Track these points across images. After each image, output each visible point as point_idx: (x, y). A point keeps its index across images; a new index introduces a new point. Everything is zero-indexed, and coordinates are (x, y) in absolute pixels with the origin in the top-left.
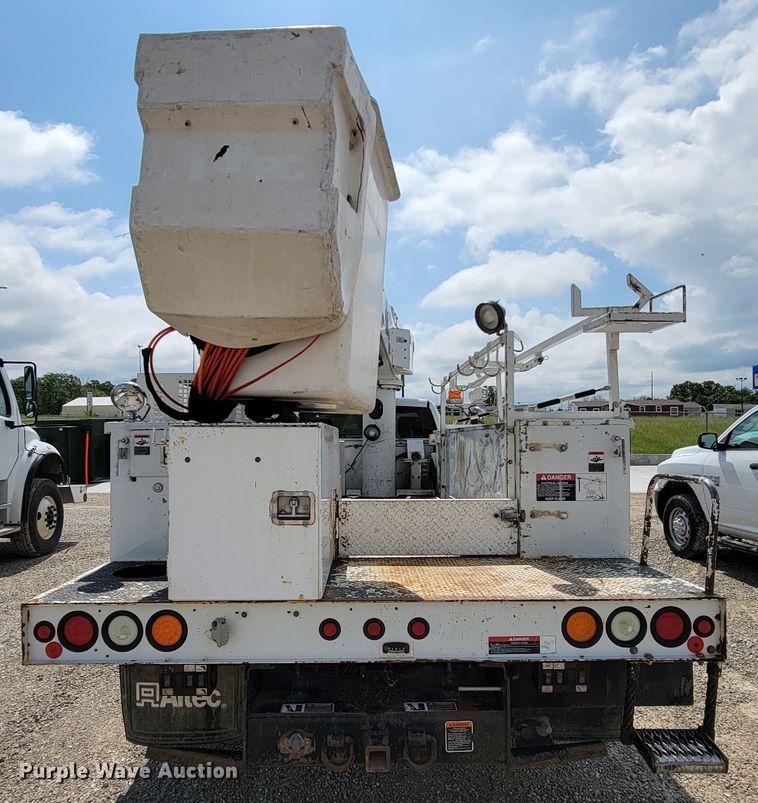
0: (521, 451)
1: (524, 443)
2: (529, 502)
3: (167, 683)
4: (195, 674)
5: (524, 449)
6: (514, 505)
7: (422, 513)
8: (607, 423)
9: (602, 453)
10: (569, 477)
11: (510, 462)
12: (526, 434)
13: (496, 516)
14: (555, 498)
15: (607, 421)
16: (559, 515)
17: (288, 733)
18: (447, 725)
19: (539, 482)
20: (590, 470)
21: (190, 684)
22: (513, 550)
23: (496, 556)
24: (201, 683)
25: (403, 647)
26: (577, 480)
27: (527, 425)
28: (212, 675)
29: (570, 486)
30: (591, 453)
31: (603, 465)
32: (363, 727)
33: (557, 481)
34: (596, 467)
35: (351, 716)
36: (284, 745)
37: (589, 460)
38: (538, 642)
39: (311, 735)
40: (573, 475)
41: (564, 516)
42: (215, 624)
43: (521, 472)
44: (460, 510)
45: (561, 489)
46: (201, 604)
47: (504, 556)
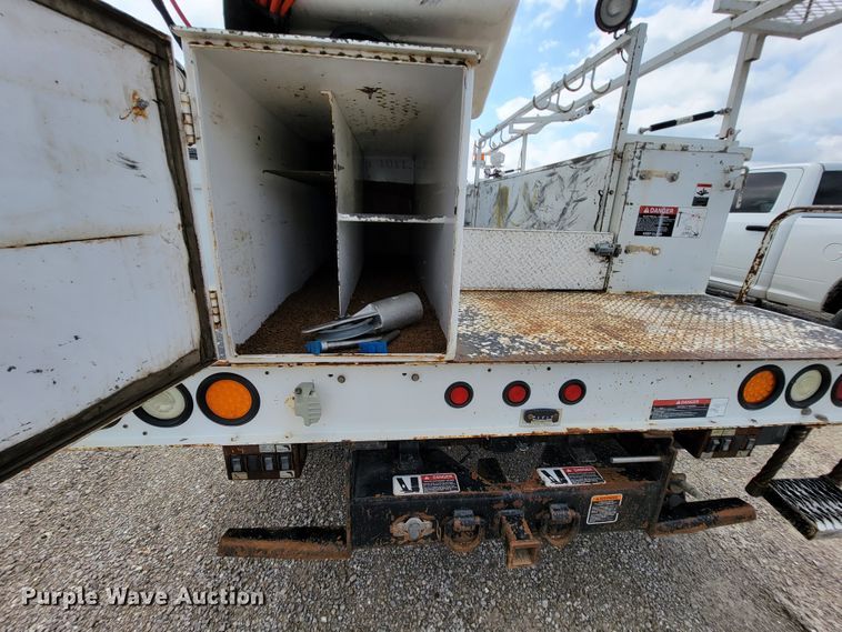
0: (630, 179)
1: (635, 169)
2: (626, 236)
3: (237, 467)
4: (276, 456)
5: (634, 177)
6: (609, 238)
7: (517, 244)
8: (725, 151)
9: (710, 186)
10: (672, 211)
11: (611, 193)
12: (640, 158)
13: (592, 250)
14: (653, 233)
15: (726, 148)
16: (652, 252)
17: (405, 516)
18: (593, 499)
19: (641, 215)
20: (694, 204)
21: (270, 467)
22: (599, 285)
23: (583, 291)
24: (286, 465)
25: (551, 415)
26: (678, 215)
27: (643, 148)
28: (299, 455)
29: (670, 220)
30: (699, 185)
31: (707, 199)
32: (495, 507)
33: (658, 215)
34: (700, 202)
35: (482, 496)
36: (398, 528)
37: (694, 192)
38: (708, 405)
39: (433, 517)
40: (676, 209)
41: (657, 252)
42: (299, 391)
43: (626, 203)
44: (557, 242)
45: (660, 223)
46: (276, 368)
47: (589, 291)
